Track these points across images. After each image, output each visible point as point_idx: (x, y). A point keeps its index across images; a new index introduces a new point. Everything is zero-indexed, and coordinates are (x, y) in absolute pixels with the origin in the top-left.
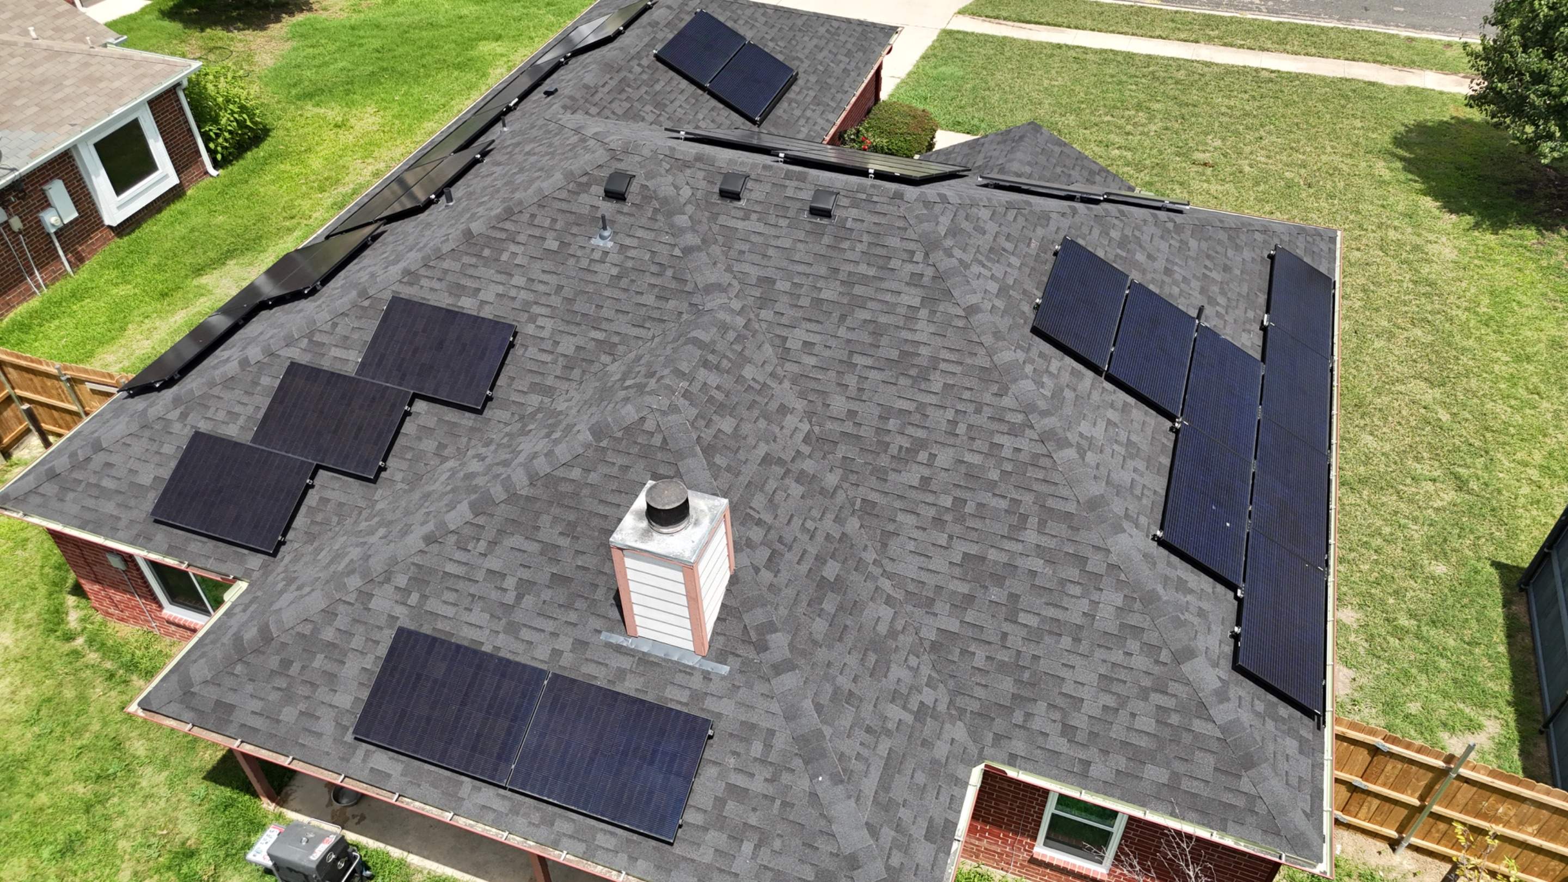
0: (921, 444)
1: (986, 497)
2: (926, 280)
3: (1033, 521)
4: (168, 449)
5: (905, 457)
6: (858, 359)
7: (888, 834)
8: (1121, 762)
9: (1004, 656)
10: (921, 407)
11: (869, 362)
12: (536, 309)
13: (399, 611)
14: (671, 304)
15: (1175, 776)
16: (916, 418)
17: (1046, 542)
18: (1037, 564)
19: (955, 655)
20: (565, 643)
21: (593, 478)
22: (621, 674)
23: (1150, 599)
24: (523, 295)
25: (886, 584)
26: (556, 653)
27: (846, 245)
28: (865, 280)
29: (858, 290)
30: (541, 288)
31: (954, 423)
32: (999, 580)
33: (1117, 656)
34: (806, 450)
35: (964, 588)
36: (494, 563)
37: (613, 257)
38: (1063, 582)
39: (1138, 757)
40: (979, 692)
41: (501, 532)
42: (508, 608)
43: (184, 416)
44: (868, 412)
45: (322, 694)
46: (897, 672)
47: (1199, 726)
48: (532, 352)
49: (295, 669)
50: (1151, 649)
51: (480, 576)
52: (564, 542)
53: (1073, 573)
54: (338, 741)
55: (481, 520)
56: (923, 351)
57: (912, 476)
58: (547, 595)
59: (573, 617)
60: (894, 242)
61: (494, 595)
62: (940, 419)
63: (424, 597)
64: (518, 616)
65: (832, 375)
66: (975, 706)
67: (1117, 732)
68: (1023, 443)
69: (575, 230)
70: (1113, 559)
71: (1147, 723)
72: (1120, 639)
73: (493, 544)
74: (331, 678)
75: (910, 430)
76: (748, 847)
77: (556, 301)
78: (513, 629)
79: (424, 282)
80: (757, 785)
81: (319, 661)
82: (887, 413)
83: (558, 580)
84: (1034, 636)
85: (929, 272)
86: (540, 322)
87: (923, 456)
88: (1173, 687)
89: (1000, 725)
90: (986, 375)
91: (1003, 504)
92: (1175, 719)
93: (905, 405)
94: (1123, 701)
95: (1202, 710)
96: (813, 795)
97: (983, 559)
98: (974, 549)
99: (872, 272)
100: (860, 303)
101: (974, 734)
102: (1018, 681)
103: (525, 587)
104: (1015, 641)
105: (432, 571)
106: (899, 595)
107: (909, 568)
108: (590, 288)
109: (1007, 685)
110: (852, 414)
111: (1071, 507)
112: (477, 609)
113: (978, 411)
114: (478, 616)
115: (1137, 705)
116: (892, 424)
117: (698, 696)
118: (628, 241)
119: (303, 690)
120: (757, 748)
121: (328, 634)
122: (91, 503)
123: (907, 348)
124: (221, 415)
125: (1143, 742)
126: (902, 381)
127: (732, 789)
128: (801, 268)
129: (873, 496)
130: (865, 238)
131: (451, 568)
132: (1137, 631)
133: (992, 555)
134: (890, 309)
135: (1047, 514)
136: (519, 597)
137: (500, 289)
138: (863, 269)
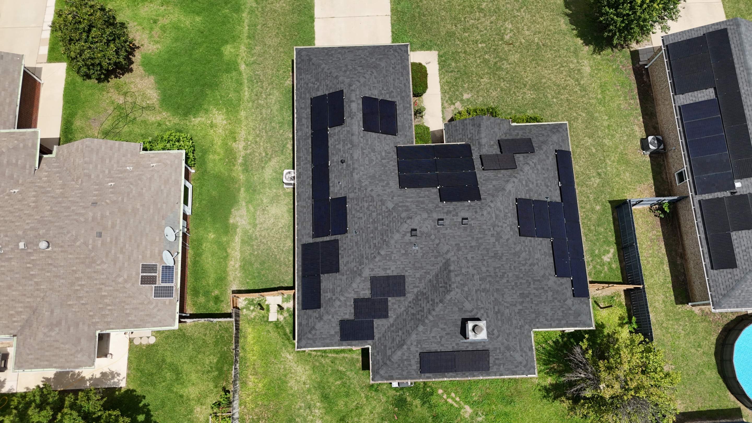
0: (505, 273)
1: (521, 281)
2: (495, 235)
3: (532, 283)
4: (334, 325)
5: (502, 277)
6: (485, 258)
7: (524, 354)
8: (557, 322)
9: (533, 311)
10: (502, 265)
11: (488, 258)
12: (406, 269)
13: (417, 349)
14: (439, 259)
15: (567, 321)
16: (502, 267)
17: (535, 286)
18: (535, 291)
19: (523, 313)
20: (454, 345)
21: (446, 312)
22: (467, 347)
23: (557, 292)
24: (401, 266)
25: (505, 304)
26: (453, 347)
27: (473, 231)
28: (481, 238)
29: (480, 241)
30: (405, 263)
31: (510, 267)
32: (528, 297)
33: (553, 304)
34: (481, 282)
35: (521, 300)
36: (433, 334)
37: (420, 251)
38: (540, 294)
39: (560, 320)
40: (529, 318)
41: (431, 329)
42: (440, 342)
43: (333, 317)
44: (491, 269)
45: (409, 368)
46: (514, 322)
47: (570, 312)
48: (410, 279)
49: (401, 365)
50: (559, 301)
51: (431, 338)
52: (445, 327)
53: (542, 291)
54: (417, 374)
55: (426, 328)
56: (499, 252)
57: (505, 280)
58: (446, 337)
59: (453, 340)
60: (485, 227)
61: (435, 340)
62: (507, 267)
63: (421, 345)
64: (442, 343)
65: (480, 263)
66: (529, 321)
67: (556, 317)
68: (526, 267)
69: (407, 247)
70: (549, 286)
71: (561, 314)
72: (553, 301)
73: (431, 331)
74: (410, 365)
75: (502, 271)
76: (502, 366)
77: (410, 265)
78: (442, 345)
79: (375, 270)
80: (500, 357)
81: (406, 363)
82: (495, 268)
83: (447, 334)
84: (537, 305)
85: (495, 233)
86: (409, 271)
87: (506, 276)
88: (564, 306)
89: (534, 322)
90: (515, 254)
91: (525, 281)
92: (565, 312)
93: (499, 266)
94: (556, 312)
95: (570, 309)
96: (511, 355)
97: (523, 293)
98: (521, 292)
99: (482, 236)
100: (482, 244)
101: (530, 326)
102: (536, 314)
103: (441, 337)
104: (534, 307)
105: (420, 340)
106: (508, 305)
107: (509, 299)
108: (417, 260)
109: (534, 315)
110: (487, 271)
111: (539, 278)
112: (433, 344)
113: (515, 262)
114: (434, 345)
115: (559, 312)
116: (497, 270)
117: (483, 346)
118: (422, 246)
119: (405, 368)
120: (498, 351)
121: (405, 358)
122: (323, 342)
123: (495, 252)
124: (342, 314)
125: (560, 317)
126: (497, 260)
127: (496, 359)
128: (465, 239)
129: (498, 287)
130: (478, 228)
131: (424, 338)
132: (556, 298)
133: (525, 292)
134: (489, 244)
135: (534, 281)
136: (441, 340)
137: (395, 266)
138: (479, 236)
